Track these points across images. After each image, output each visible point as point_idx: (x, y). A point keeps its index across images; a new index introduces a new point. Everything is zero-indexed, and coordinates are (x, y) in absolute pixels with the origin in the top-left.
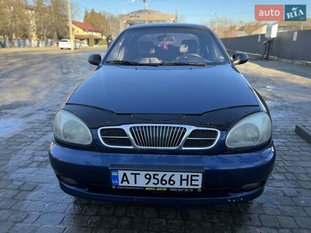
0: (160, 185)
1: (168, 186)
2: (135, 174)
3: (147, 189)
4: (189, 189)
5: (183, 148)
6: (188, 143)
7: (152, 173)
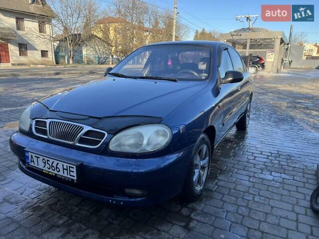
0: (51, 170)
1: (55, 172)
2: (38, 157)
3: (44, 171)
4: (68, 178)
5: (77, 144)
6: (81, 140)
7: (46, 159)
